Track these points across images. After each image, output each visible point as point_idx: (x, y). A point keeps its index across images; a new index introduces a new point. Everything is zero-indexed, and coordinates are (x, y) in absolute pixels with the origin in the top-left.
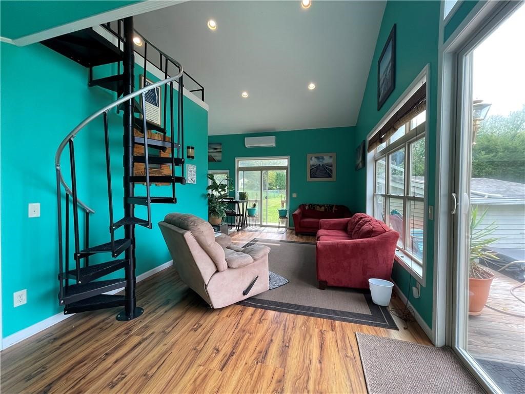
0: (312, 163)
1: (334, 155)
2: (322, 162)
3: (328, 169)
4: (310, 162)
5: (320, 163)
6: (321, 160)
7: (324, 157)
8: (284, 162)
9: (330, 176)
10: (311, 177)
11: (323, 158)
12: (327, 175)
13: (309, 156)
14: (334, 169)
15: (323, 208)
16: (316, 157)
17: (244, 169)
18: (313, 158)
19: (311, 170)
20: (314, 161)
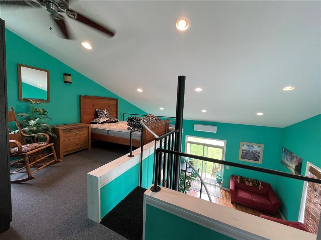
0: (243, 148)
1: (262, 146)
2: (251, 149)
3: (256, 155)
4: (242, 147)
5: (251, 150)
6: (251, 148)
7: (254, 146)
8: (222, 143)
9: (257, 160)
10: (242, 158)
11: (252, 147)
12: (255, 159)
13: (242, 143)
14: (261, 156)
15: (251, 183)
16: (247, 145)
17: (191, 143)
18: (245, 145)
19: (242, 153)
20: (245, 147)
